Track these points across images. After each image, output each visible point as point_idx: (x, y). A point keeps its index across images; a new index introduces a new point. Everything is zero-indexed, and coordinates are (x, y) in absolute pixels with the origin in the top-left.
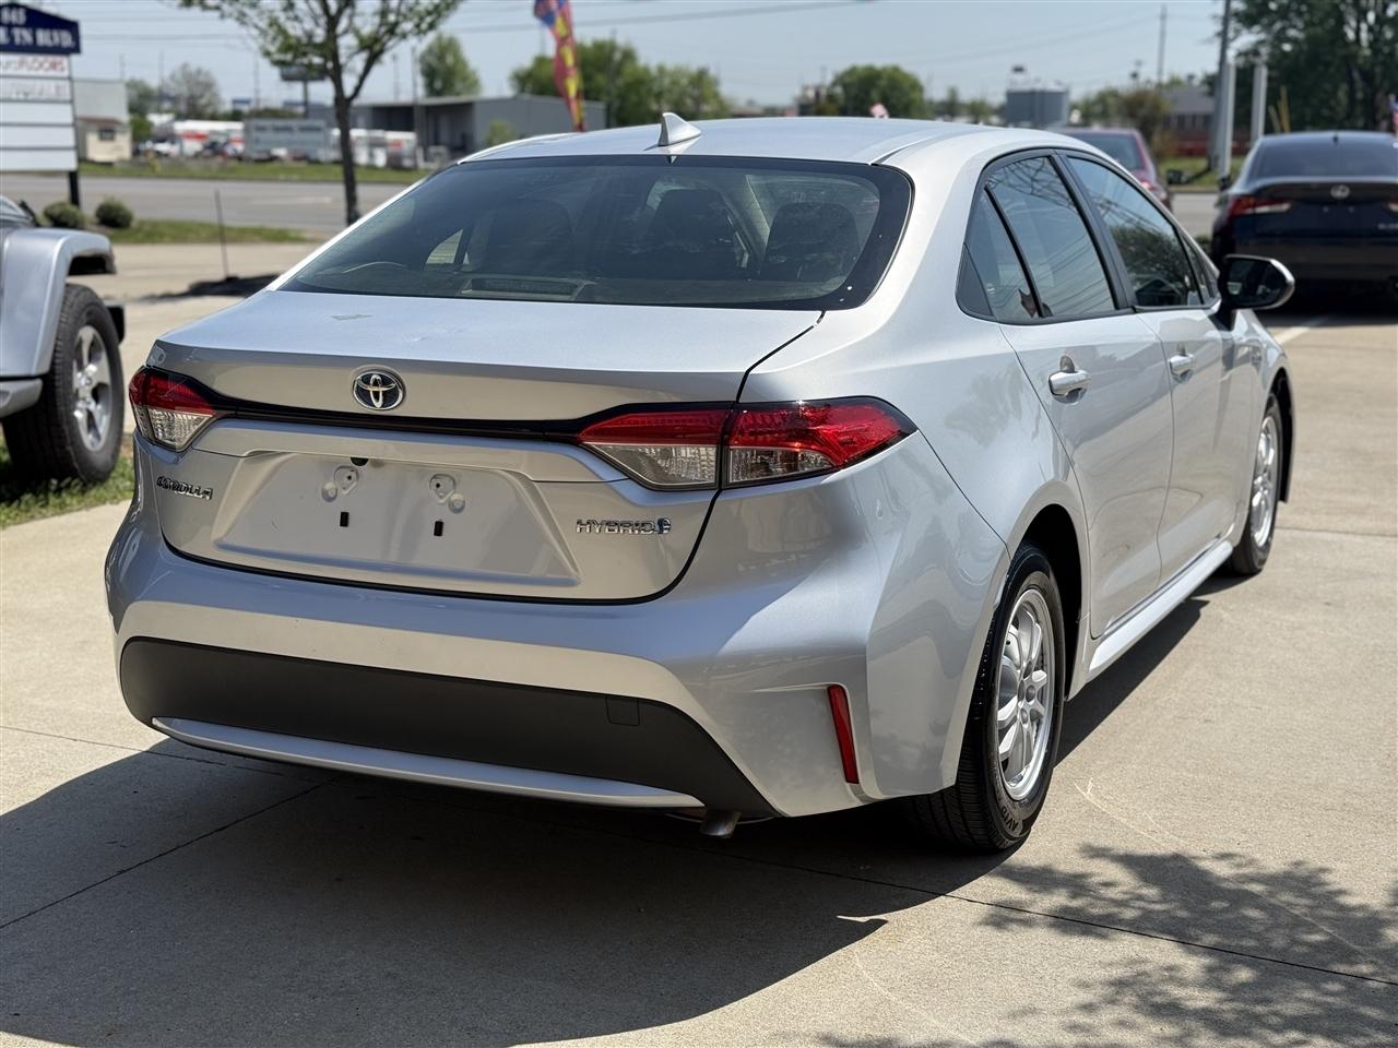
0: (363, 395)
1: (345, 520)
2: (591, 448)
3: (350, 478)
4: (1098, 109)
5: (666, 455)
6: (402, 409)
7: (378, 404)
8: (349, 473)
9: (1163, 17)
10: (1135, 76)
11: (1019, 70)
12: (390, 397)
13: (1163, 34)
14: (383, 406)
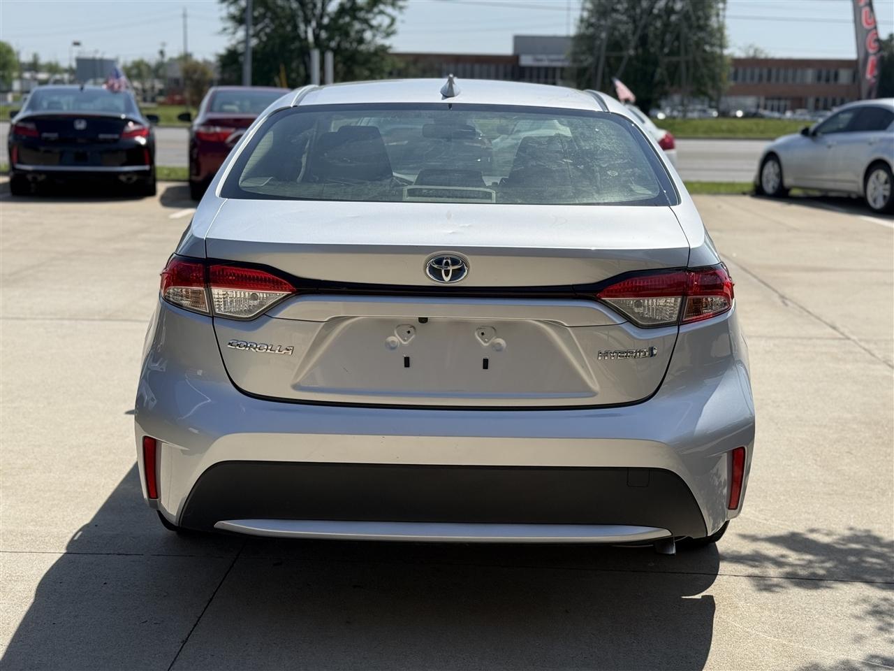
0: (436, 273)
1: (407, 362)
2: (606, 302)
3: (409, 332)
4: (134, 72)
5: (639, 305)
6: (464, 281)
7: (447, 279)
8: (409, 329)
9: (185, 16)
10: (162, 53)
11: (77, 44)
12: (458, 274)
13: (185, 27)
14: (450, 280)
